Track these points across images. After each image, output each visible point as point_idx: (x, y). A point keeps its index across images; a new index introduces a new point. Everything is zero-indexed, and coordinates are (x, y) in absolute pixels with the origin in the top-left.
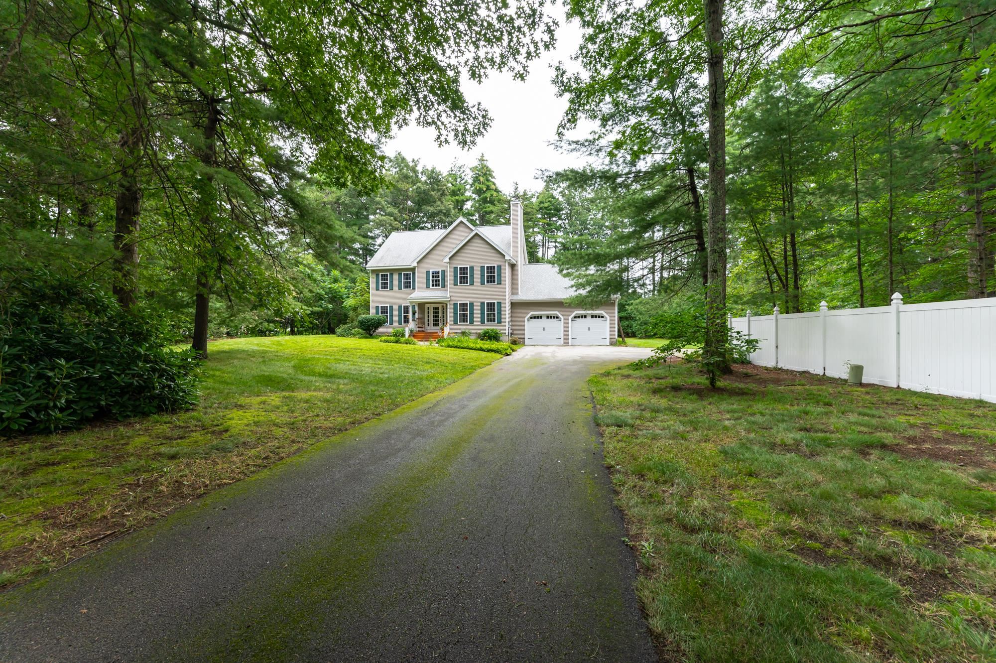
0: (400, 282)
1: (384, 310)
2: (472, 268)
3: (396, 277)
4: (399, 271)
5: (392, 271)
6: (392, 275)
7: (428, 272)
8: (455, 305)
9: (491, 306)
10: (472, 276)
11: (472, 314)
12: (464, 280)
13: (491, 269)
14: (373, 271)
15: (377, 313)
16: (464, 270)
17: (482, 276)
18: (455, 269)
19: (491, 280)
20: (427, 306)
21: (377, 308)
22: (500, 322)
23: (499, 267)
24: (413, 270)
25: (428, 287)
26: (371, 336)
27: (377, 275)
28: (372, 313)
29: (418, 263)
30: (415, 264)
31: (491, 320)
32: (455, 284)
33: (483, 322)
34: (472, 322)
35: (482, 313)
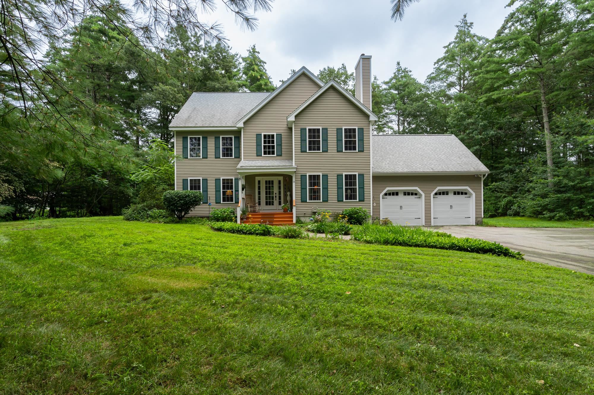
0: (217, 148)
1: (195, 185)
2: (325, 130)
3: (211, 143)
4: (216, 134)
5: (206, 134)
6: (205, 139)
7: (258, 136)
8: (303, 177)
9: (350, 179)
10: (325, 140)
11: (326, 188)
12: (314, 145)
13: (350, 133)
14: (179, 133)
15: (185, 187)
16: (314, 133)
17: (339, 140)
18: (303, 130)
19: (350, 146)
20: (257, 178)
21: (185, 181)
22: (362, 200)
23: (361, 130)
24: (237, 133)
25: (259, 155)
26: (180, 220)
27: (185, 139)
28: (178, 188)
29: (244, 123)
30: (241, 125)
31: (351, 196)
32: (303, 151)
33: (340, 200)
34: (326, 200)
35: (339, 188)
